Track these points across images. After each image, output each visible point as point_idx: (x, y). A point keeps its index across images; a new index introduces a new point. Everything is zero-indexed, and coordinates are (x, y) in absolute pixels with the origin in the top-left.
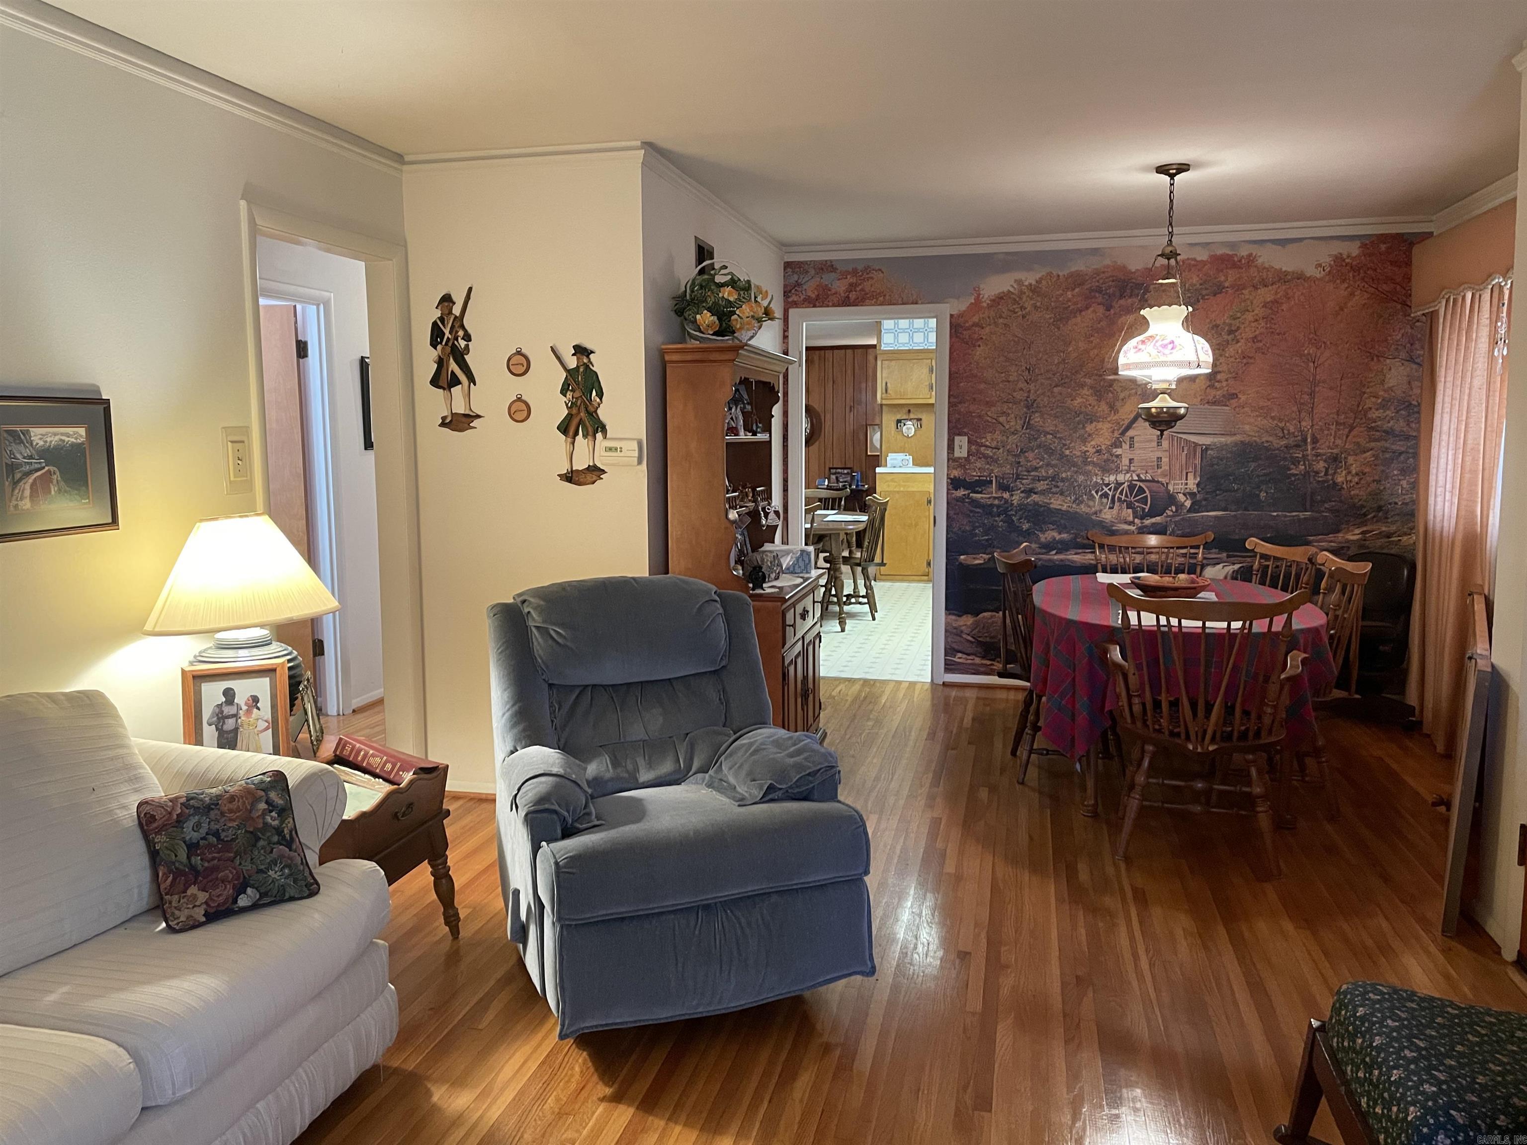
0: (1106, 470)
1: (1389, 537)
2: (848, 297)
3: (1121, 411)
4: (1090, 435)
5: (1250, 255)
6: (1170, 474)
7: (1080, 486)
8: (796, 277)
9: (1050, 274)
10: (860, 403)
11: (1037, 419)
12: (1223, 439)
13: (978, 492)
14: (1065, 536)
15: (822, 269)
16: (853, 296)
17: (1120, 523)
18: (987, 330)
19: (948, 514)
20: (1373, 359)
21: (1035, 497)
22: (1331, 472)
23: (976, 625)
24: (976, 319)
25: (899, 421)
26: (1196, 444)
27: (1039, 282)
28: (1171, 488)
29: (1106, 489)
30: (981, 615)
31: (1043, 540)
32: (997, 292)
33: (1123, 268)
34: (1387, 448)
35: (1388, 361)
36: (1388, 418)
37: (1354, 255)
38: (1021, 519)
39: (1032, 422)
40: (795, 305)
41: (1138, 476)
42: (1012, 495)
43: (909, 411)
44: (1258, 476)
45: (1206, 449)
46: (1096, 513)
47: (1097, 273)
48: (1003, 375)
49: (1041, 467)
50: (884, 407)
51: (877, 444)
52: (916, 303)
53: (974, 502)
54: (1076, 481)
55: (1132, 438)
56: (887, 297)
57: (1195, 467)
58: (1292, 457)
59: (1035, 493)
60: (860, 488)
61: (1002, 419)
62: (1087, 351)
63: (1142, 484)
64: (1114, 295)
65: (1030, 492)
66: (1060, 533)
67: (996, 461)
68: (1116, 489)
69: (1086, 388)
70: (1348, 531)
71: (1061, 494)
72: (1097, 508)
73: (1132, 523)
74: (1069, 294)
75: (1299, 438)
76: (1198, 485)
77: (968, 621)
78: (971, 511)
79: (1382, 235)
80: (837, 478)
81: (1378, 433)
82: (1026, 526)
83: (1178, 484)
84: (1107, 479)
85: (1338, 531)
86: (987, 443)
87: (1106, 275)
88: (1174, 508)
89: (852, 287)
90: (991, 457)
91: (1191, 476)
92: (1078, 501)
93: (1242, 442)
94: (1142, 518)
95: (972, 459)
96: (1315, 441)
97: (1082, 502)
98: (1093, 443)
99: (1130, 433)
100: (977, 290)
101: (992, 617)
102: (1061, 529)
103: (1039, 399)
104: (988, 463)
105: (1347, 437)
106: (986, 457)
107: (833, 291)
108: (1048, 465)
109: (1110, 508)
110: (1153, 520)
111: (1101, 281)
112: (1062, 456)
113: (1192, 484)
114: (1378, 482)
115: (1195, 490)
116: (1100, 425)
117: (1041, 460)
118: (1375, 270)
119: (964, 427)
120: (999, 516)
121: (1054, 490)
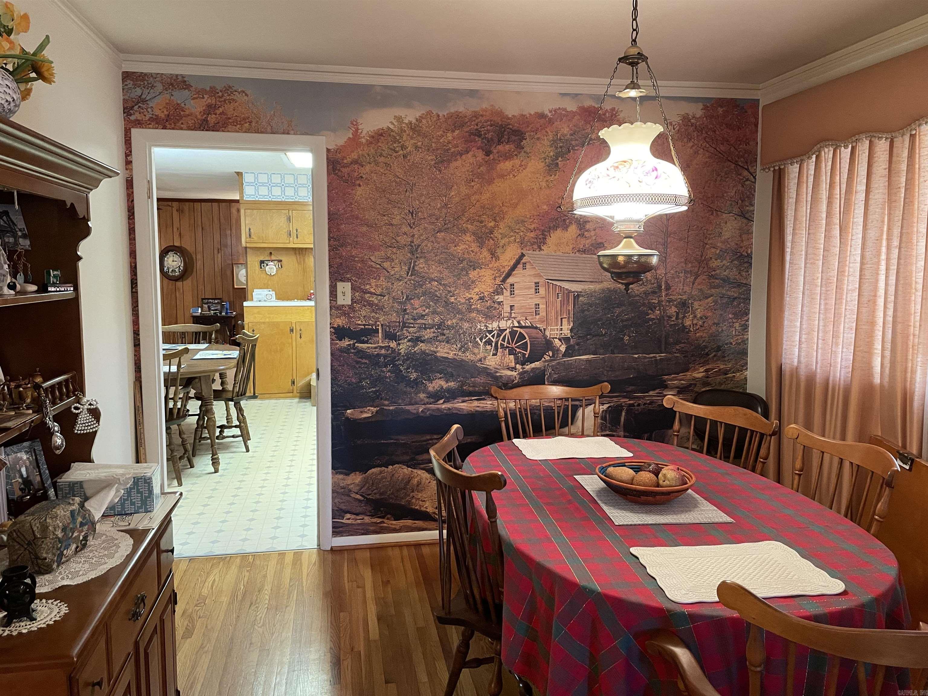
0: (489, 317)
1: (726, 374)
2: (206, 120)
3: (502, 258)
4: (473, 282)
5: (613, 109)
6: (547, 320)
7: (464, 333)
8: (138, 91)
9: (430, 113)
10: (226, 246)
11: (421, 265)
12: (592, 287)
13: (363, 342)
14: (452, 384)
15: (172, 84)
16: (212, 119)
17: (504, 370)
18: (368, 168)
19: (332, 366)
20: (712, 214)
21: (422, 346)
22: (681, 316)
23: (365, 481)
24: (354, 156)
25: (262, 262)
26: (570, 292)
27: (419, 120)
28: (548, 333)
29: (490, 336)
30: (370, 472)
31: (430, 389)
32: (376, 128)
33: (500, 113)
34: (724, 294)
35: (724, 215)
36: (724, 267)
37: (698, 116)
38: (408, 368)
39: (416, 268)
40: (139, 124)
41: (519, 322)
42: (399, 344)
43: (271, 253)
44: (622, 321)
45: (577, 297)
46: (480, 360)
47: (476, 115)
48: (385, 218)
49: (427, 315)
50: (248, 250)
51: (243, 279)
52: (288, 134)
53: (361, 353)
54: (462, 328)
55: (512, 285)
56: (253, 124)
57: (569, 314)
58: (649, 303)
59: (422, 342)
60: (229, 315)
61: (386, 265)
62: (468, 196)
63: (522, 331)
64: (492, 139)
65: (416, 340)
66: (447, 382)
67: (381, 309)
68: (499, 336)
69: (468, 235)
70: (695, 370)
71: (447, 342)
72: (482, 355)
73: (514, 369)
74: (450, 135)
75: (655, 285)
76: (571, 330)
77: (356, 479)
78: (357, 362)
79: (720, 99)
80: (209, 307)
81: (717, 281)
82: (413, 376)
83: (553, 330)
84: (490, 326)
85: (687, 370)
86: (372, 290)
87: (483, 119)
88: (551, 353)
89: (210, 109)
90: (377, 305)
91: (565, 321)
92: (464, 348)
93: (608, 288)
94: (523, 364)
95: (357, 306)
96: (668, 288)
97: (467, 349)
98: (477, 290)
99: (510, 280)
100: (355, 124)
101: (381, 472)
102: (448, 377)
103: (424, 244)
104: (373, 310)
105: (693, 284)
106: (371, 304)
107: (187, 113)
108: (434, 312)
109: (494, 355)
110: (533, 365)
111: (480, 125)
112: (447, 303)
113: (566, 329)
114: (717, 324)
115: (569, 336)
116: (483, 272)
117: (427, 307)
118: (715, 131)
119: (347, 273)
120: (386, 366)
121: (440, 338)
